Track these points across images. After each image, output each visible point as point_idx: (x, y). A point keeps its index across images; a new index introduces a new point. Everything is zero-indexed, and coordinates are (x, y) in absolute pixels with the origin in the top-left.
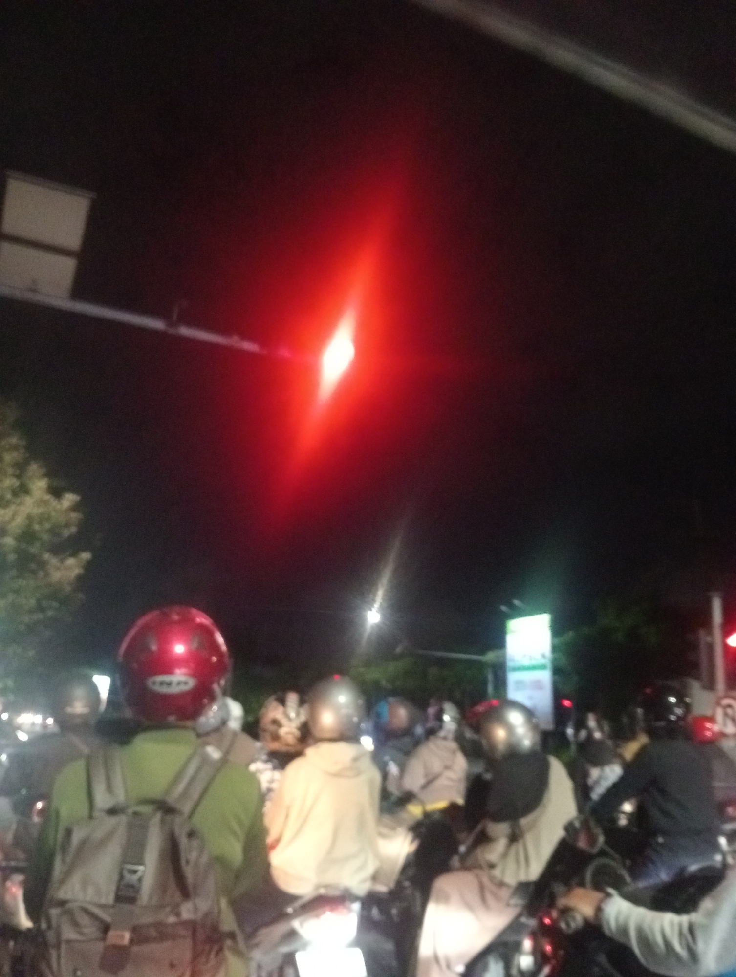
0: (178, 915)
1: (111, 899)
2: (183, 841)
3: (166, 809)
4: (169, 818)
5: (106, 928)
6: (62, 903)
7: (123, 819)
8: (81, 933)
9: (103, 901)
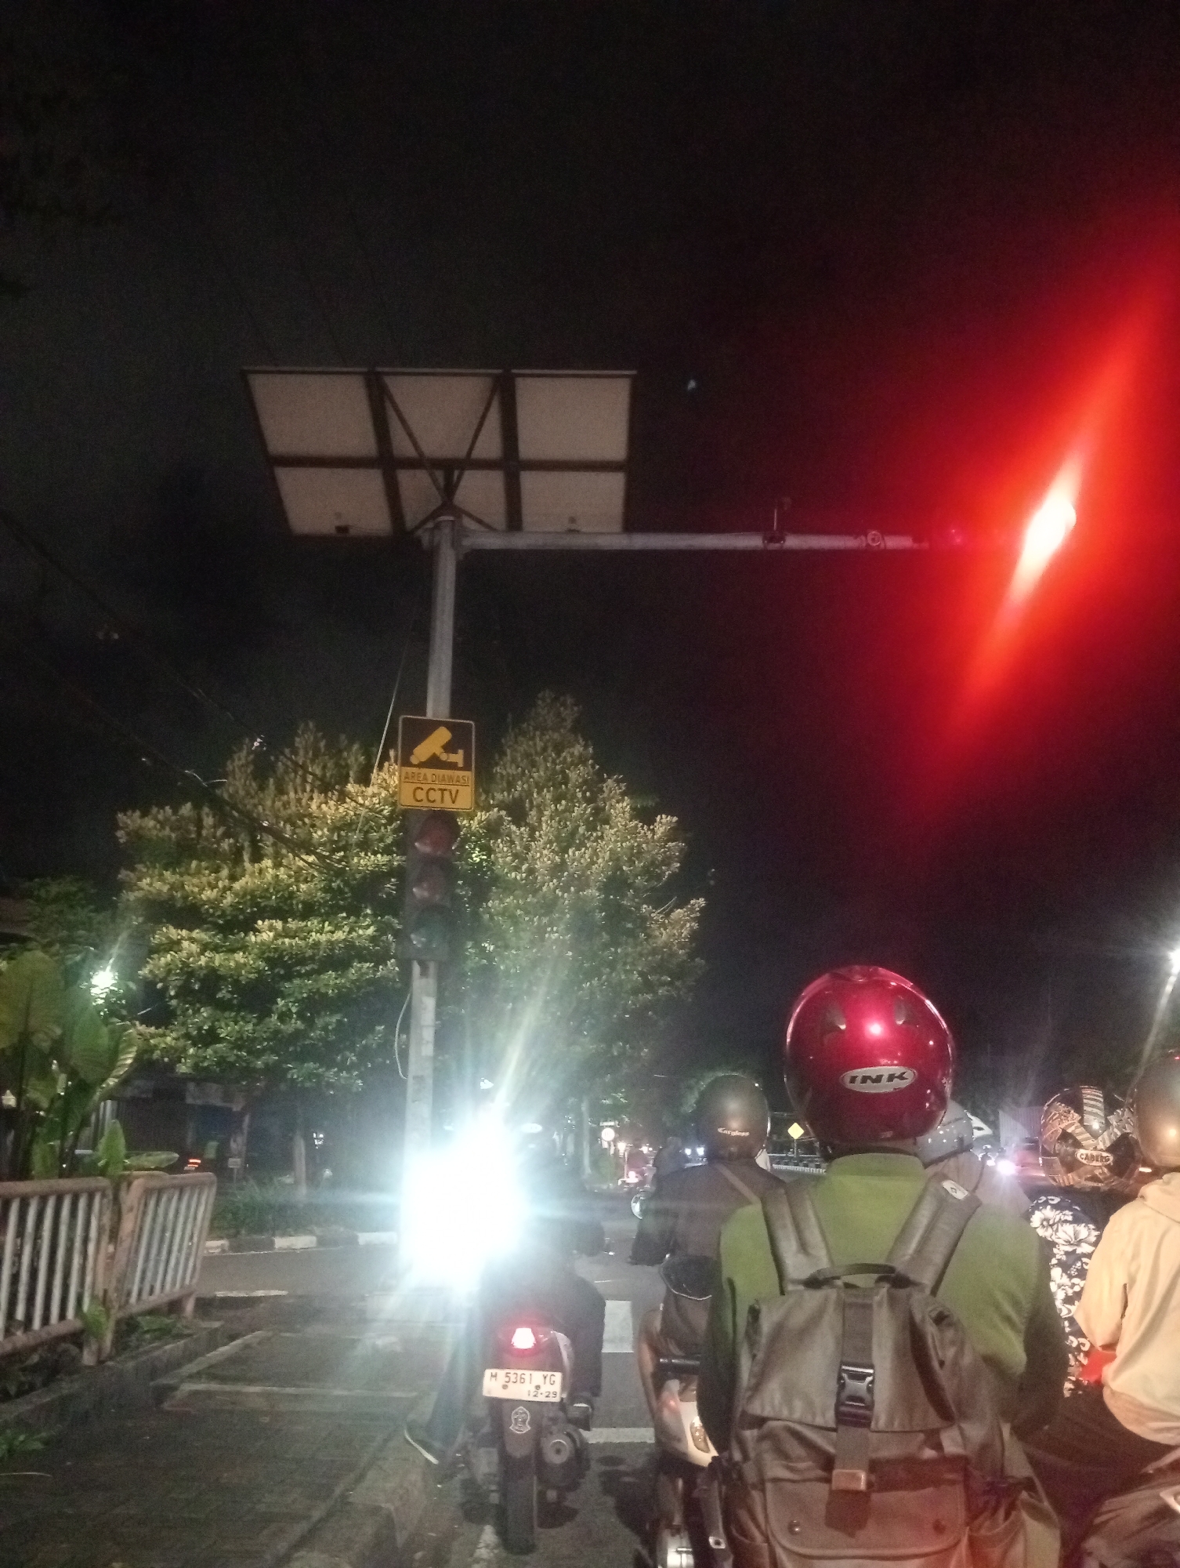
0: (938, 1447)
1: (829, 1418)
2: (930, 1330)
3: (895, 1279)
4: (902, 1293)
5: (828, 1463)
6: (760, 1421)
7: (831, 1294)
8: (792, 1469)
9: (819, 1421)
